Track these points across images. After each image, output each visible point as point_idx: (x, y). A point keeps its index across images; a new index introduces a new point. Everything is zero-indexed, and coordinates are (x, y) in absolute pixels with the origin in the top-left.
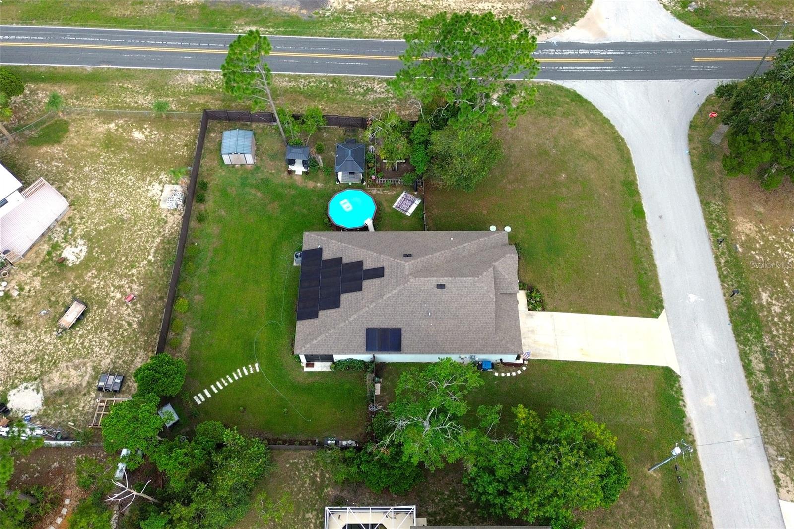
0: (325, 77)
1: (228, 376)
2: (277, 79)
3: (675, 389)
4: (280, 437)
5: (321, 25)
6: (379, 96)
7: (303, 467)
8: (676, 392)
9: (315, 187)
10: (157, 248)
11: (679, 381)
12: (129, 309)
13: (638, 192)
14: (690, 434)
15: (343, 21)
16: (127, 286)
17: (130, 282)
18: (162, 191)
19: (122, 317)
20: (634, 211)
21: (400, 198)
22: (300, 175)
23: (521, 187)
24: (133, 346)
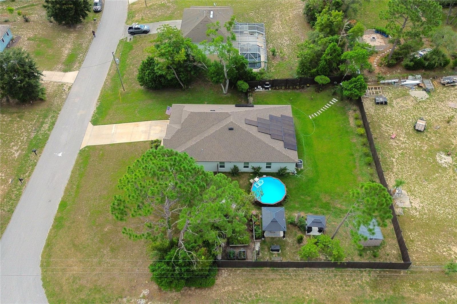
1: (324, 111)
8: (95, 116)
10: (393, 166)
11: (92, 120)
12: (391, 132)
13: (55, 219)
14: (98, 102)
17: (398, 146)
19: (393, 129)
20: (65, 206)
24: (379, 116)
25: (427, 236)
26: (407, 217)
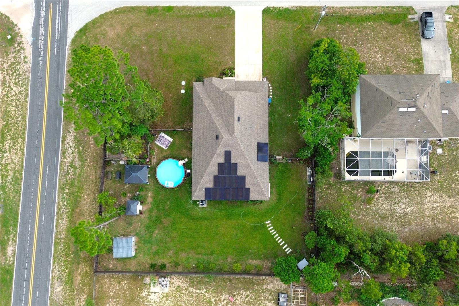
0: (59, 195)
1: (275, 237)
2: (60, 228)
3: (274, 10)
4: (307, 206)
5: (8, 200)
6: (76, 159)
7: (321, 194)
8: (275, 10)
9: (151, 197)
10: (196, 289)
11: (270, 7)
12: (238, 299)
13: (156, 7)
14: (296, 8)
15: (5, 184)
16: (223, 303)
17: (220, 301)
18: (155, 293)
19: (243, 302)
20: (168, 11)
21: (160, 145)
22: (143, 207)
23: (152, 73)
24: (261, 291)
25: (122, 296)
26: (141, 286)
